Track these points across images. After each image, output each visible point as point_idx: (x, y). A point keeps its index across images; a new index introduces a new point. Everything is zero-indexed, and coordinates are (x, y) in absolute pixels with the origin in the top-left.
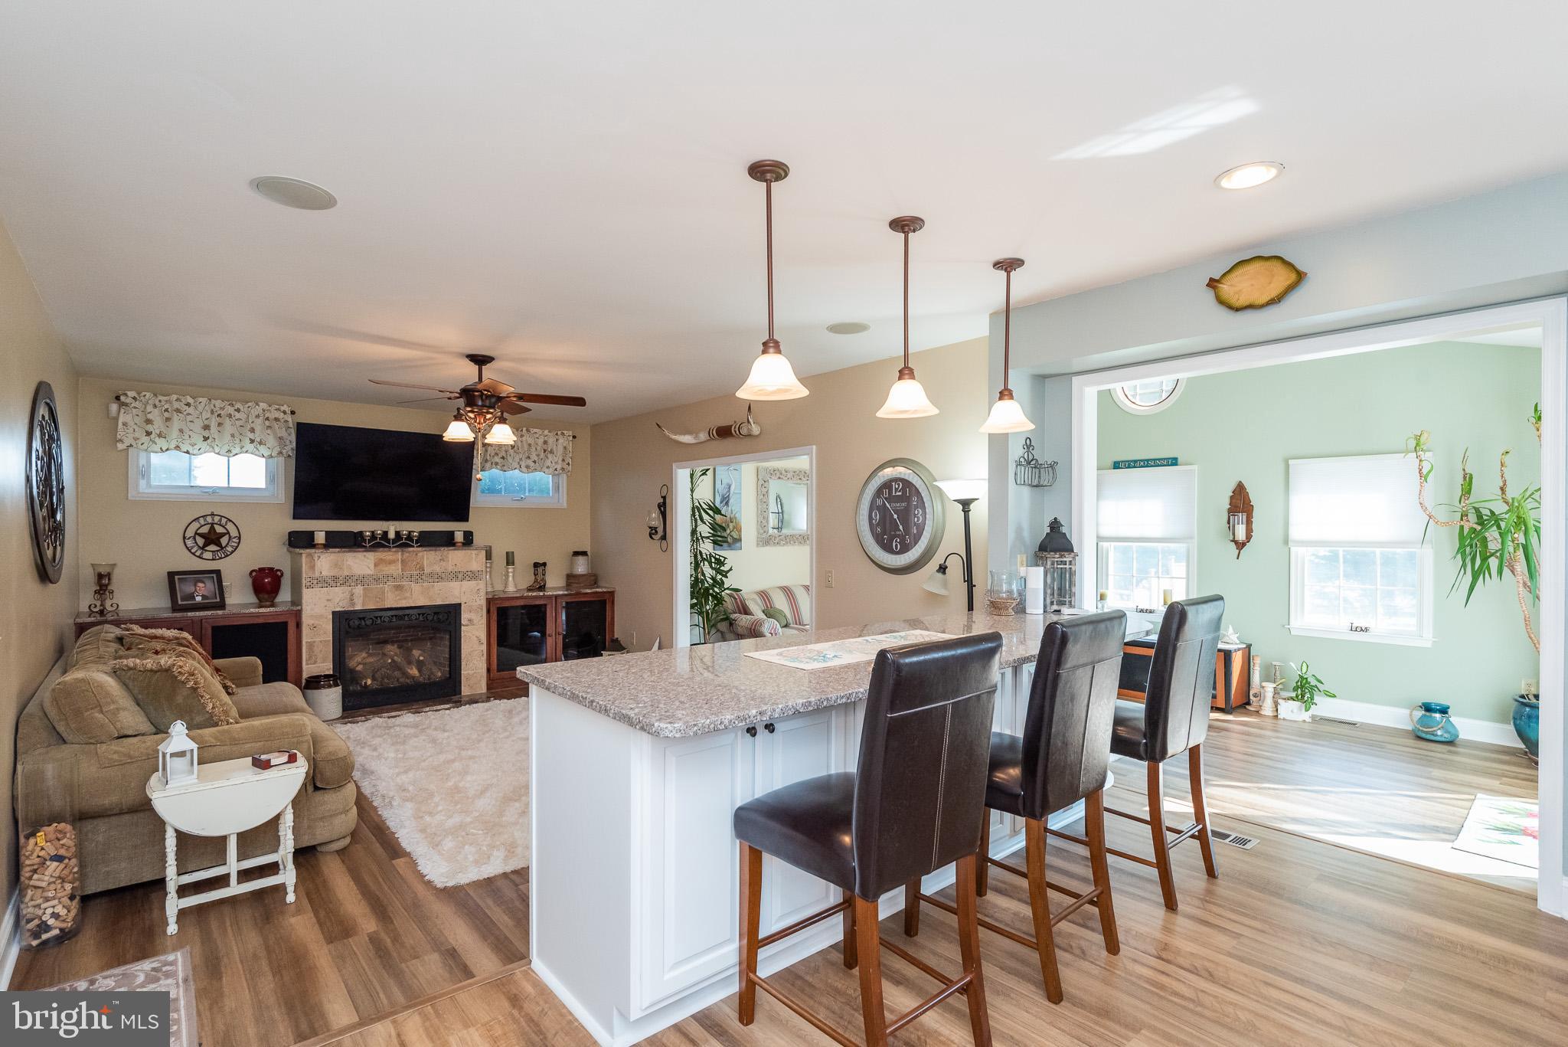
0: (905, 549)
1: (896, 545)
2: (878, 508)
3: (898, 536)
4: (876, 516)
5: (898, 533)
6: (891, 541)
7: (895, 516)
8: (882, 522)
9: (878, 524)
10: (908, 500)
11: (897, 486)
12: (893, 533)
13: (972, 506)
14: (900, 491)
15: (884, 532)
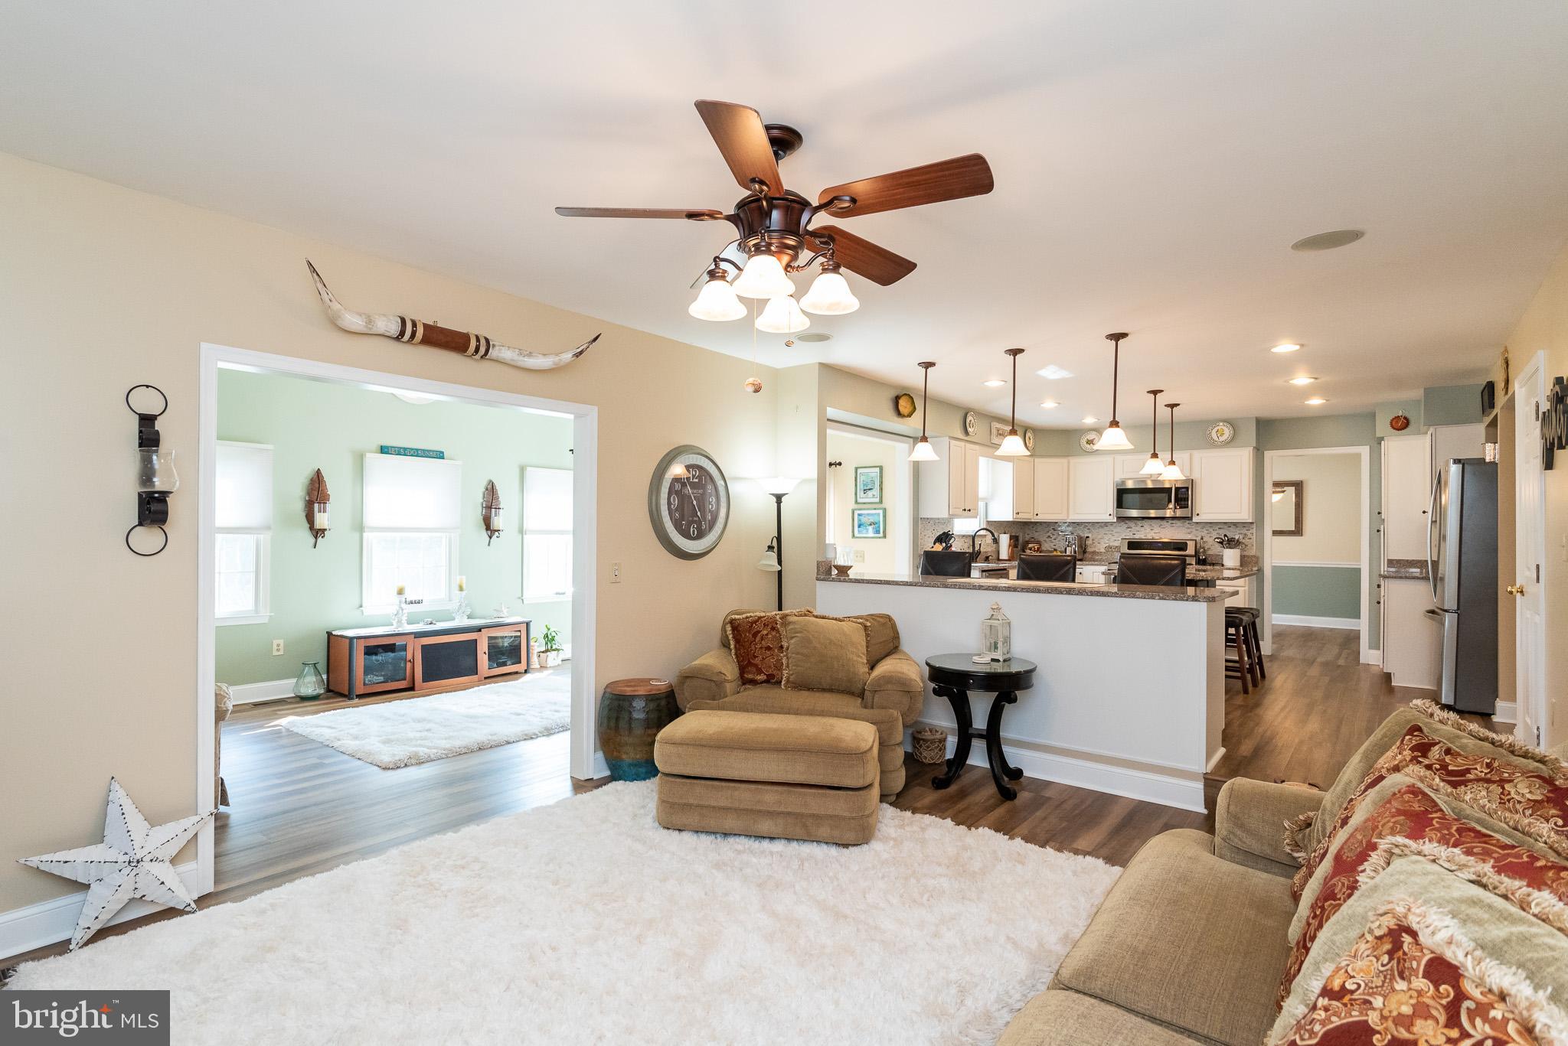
0: (700, 535)
1: (694, 531)
2: (677, 493)
3: (695, 522)
4: (674, 500)
5: (695, 519)
6: (689, 526)
7: (695, 502)
8: (681, 508)
9: (676, 510)
10: (704, 487)
11: (694, 473)
12: (691, 519)
13: (783, 499)
14: (696, 478)
15: (682, 517)
